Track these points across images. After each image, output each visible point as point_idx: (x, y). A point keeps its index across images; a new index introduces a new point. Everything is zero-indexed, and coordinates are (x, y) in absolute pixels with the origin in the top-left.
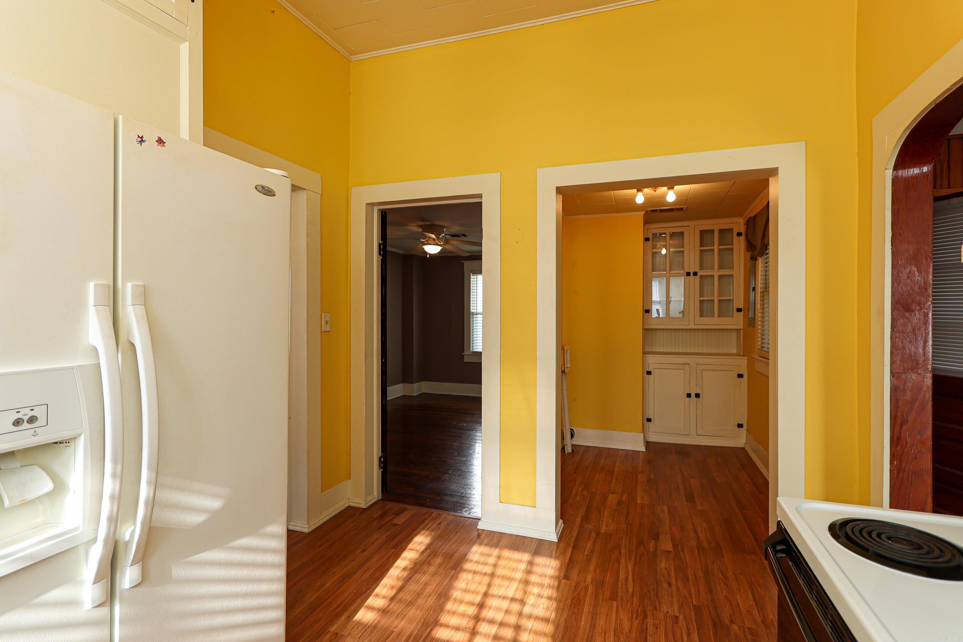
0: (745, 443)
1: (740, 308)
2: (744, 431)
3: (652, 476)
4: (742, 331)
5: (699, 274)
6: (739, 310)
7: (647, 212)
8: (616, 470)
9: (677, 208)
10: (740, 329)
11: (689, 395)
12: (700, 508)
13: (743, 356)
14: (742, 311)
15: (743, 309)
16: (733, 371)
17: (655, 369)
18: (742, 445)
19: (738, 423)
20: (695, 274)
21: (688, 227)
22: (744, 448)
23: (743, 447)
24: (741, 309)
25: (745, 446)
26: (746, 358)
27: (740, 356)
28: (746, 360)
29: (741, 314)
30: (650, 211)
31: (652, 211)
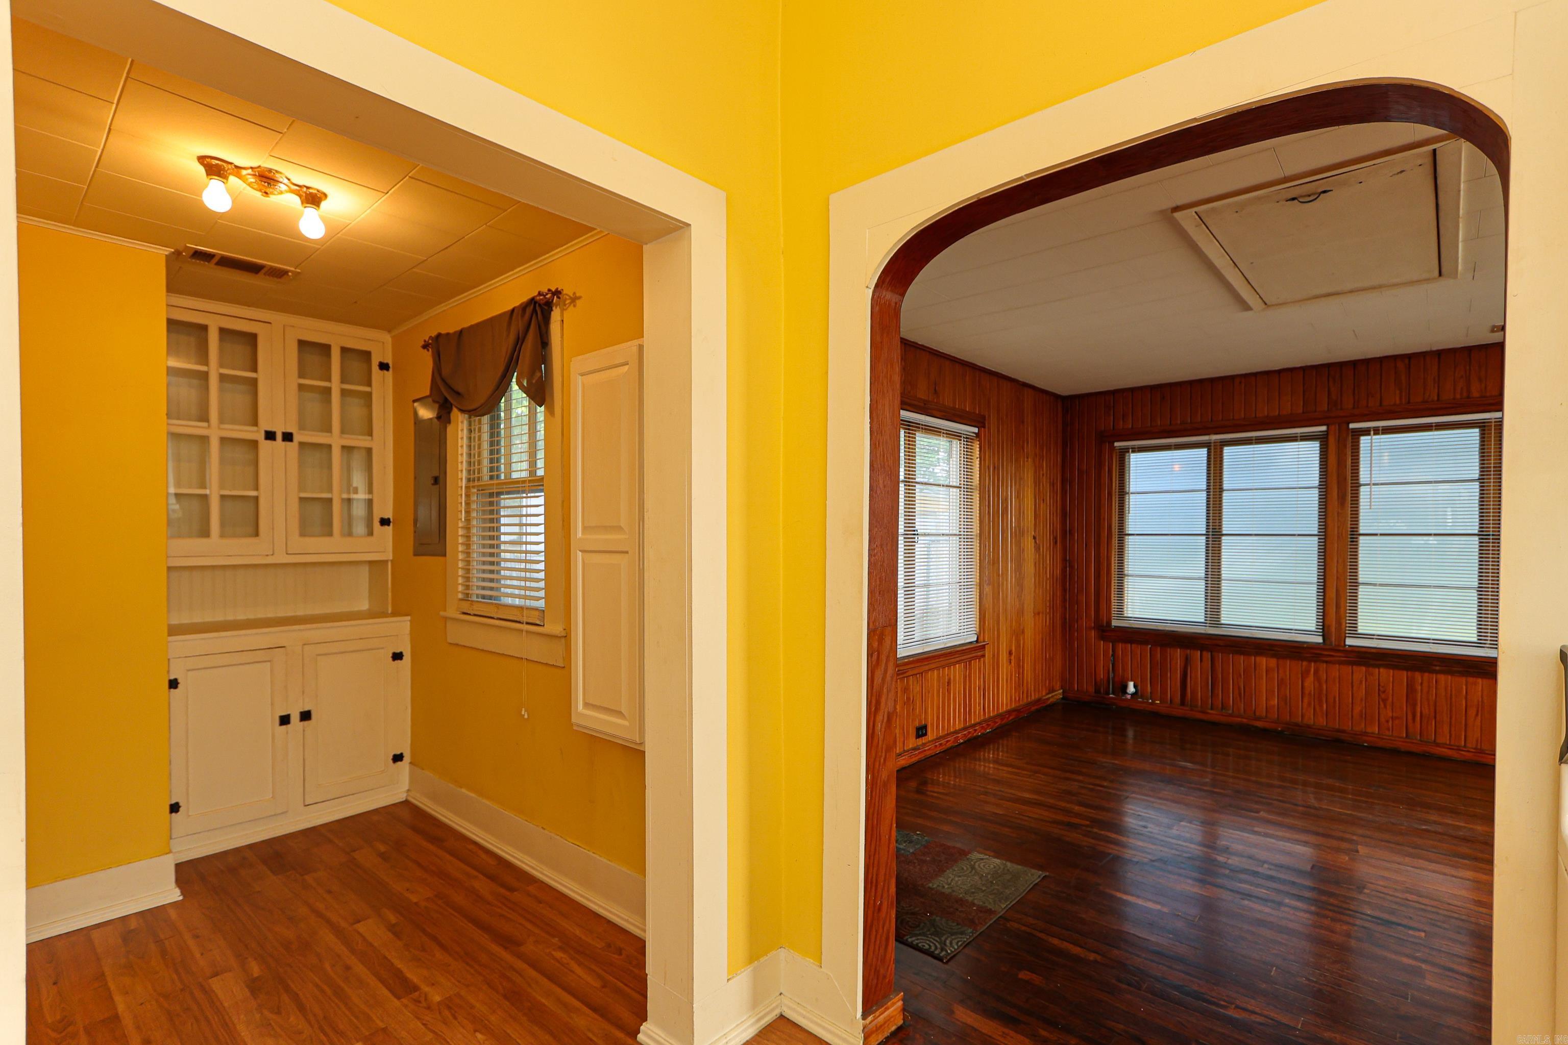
0: (408, 791)
1: (386, 517)
2: (404, 765)
3: (255, 969)
4: (390, 564)
5: (297, 438)
6: (385, 522)
7: (177, 253)
8: (121, 1008)
9: (271, 268)
10: (386, 562)
11: (285, 720)
12: (437, 998)
13: (395, 614)
14: (391, 524)
15: (391, 520)
16: (382, 648)
17: (190, 673)
18: (401, 797)
19: (392, 754)
20: (288, 437)
21: (269, 325)
22: (406, 803)
23: (404, 799)
24: (389, 519)
25: (407, 796)
26: (409, 618)
27: (386, 617)
28: (409, 623)
29: (389, 529)
30: (191, 252)
31: (197, 254)
